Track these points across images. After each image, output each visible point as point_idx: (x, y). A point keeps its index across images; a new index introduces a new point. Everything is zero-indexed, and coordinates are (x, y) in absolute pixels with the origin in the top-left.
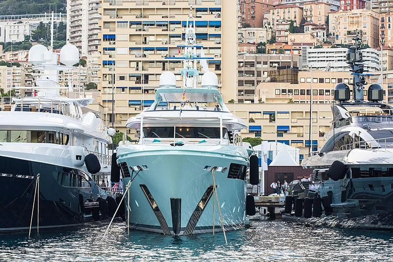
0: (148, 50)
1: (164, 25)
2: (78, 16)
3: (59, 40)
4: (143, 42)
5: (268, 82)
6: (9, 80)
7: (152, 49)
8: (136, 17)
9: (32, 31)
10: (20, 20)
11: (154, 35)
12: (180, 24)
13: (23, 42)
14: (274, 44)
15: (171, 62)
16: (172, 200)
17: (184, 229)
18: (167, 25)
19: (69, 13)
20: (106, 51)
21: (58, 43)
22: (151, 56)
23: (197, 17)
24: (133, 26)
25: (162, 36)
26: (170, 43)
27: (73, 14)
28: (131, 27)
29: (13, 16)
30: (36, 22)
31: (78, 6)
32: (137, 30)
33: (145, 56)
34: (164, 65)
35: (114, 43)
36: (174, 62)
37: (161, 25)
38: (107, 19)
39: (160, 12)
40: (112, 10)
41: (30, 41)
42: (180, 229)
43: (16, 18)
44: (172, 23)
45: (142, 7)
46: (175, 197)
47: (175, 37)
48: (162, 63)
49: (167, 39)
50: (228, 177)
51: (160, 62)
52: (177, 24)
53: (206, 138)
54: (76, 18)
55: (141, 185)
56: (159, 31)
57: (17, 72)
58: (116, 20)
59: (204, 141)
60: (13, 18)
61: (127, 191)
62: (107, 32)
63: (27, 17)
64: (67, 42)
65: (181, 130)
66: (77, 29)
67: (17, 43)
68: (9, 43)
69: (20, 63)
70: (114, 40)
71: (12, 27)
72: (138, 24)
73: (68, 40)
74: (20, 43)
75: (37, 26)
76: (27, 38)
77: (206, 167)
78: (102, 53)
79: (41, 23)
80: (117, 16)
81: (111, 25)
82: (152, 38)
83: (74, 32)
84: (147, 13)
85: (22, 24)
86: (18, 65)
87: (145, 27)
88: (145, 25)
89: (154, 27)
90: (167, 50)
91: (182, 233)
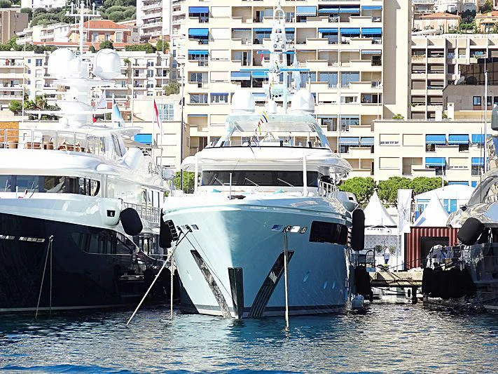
0: (262, 33)
4: (255, 19)
5: (460, 84)
11: (272, 7)
13: (64, 7)
14: (489, 14)
16: (230, 270)
17: (248, 310)
35: (207, 21)
50: (310, 241)
53: (288, 186)
55: (192, 251)
62: (195, 2)
64: (137, 9)
67: (53, 11)
68: (40, 10)
74: (58, 10)
77: (275, 227)
78: (187, 36)
90: (293, 33)
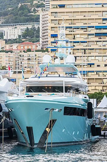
0: (76, 43)
1: (85, 29)
2: (46, 24)
3: (37, 38)
4: (73, 38)
6: (6, 60)
7: (78, 42)
8: (69, 24)
9: (22, 33)
10: (16, 26)
11: (79, 34)
12: (94, 27)
15: (89, 49)
16: (27, 127)
17: (36, 144)
18: (86, 29)
19: (41, 22)
20: (52, 44)
21: (36, 39)
22: (77, 46)
23: (103, 23)
24: (68, 29)
25: (84, 35)
26: (88, 39)
27: (43, 23)
28: (67, 30)
29: (12, 24)
30: (25, 27)
31: (46, 18)
32: (70, 32)
33: (74, 46)
34: (85, 51)
36: (90, 49)
37: (83, 29)
38: (53, 25)
39: (82, 21)
40: (55, 20)
41: (21, 38)
42: (34, 144)
43: (14, 25)
44: (89, 27)
45: (72, 18)
46: (28, 126)
47: (91, 35)
48: (84, 50)
49: (87, 36)
50: (64, 115)
51: (83, 49)
52: (92, 28)
54: (45, 25)
55: (14, 119)
56: (82, 32)
57: (11, 56)
58: (58, 26)
59: (53, 94)
60: (12, 25)
61: (2, 122)
62: (53, 33)
63: (19, 25)
64: (40, 38)
65: (50, 88)
66: (46, 31)
67: (14, 40)
68: (10, 40)
69: (13, 51)
70: (57, 37)
71: (11, 30)
72: (70, 28)
73: (41, 37)
75: (25, 29)
76: (19, 36)
77: (46, 109)
78: (50, 44)
79: (27, 28)
80: (59, 23)
81: (55, 29)
82: (78, 36)
83: (44, 33)
84: (75, 21)
85: (16, 29)
86: (12, 52)
87: (74, 29)
88: (74, 28)
89: (79, 29)
90: (86, 43)
91: (35, 146)
